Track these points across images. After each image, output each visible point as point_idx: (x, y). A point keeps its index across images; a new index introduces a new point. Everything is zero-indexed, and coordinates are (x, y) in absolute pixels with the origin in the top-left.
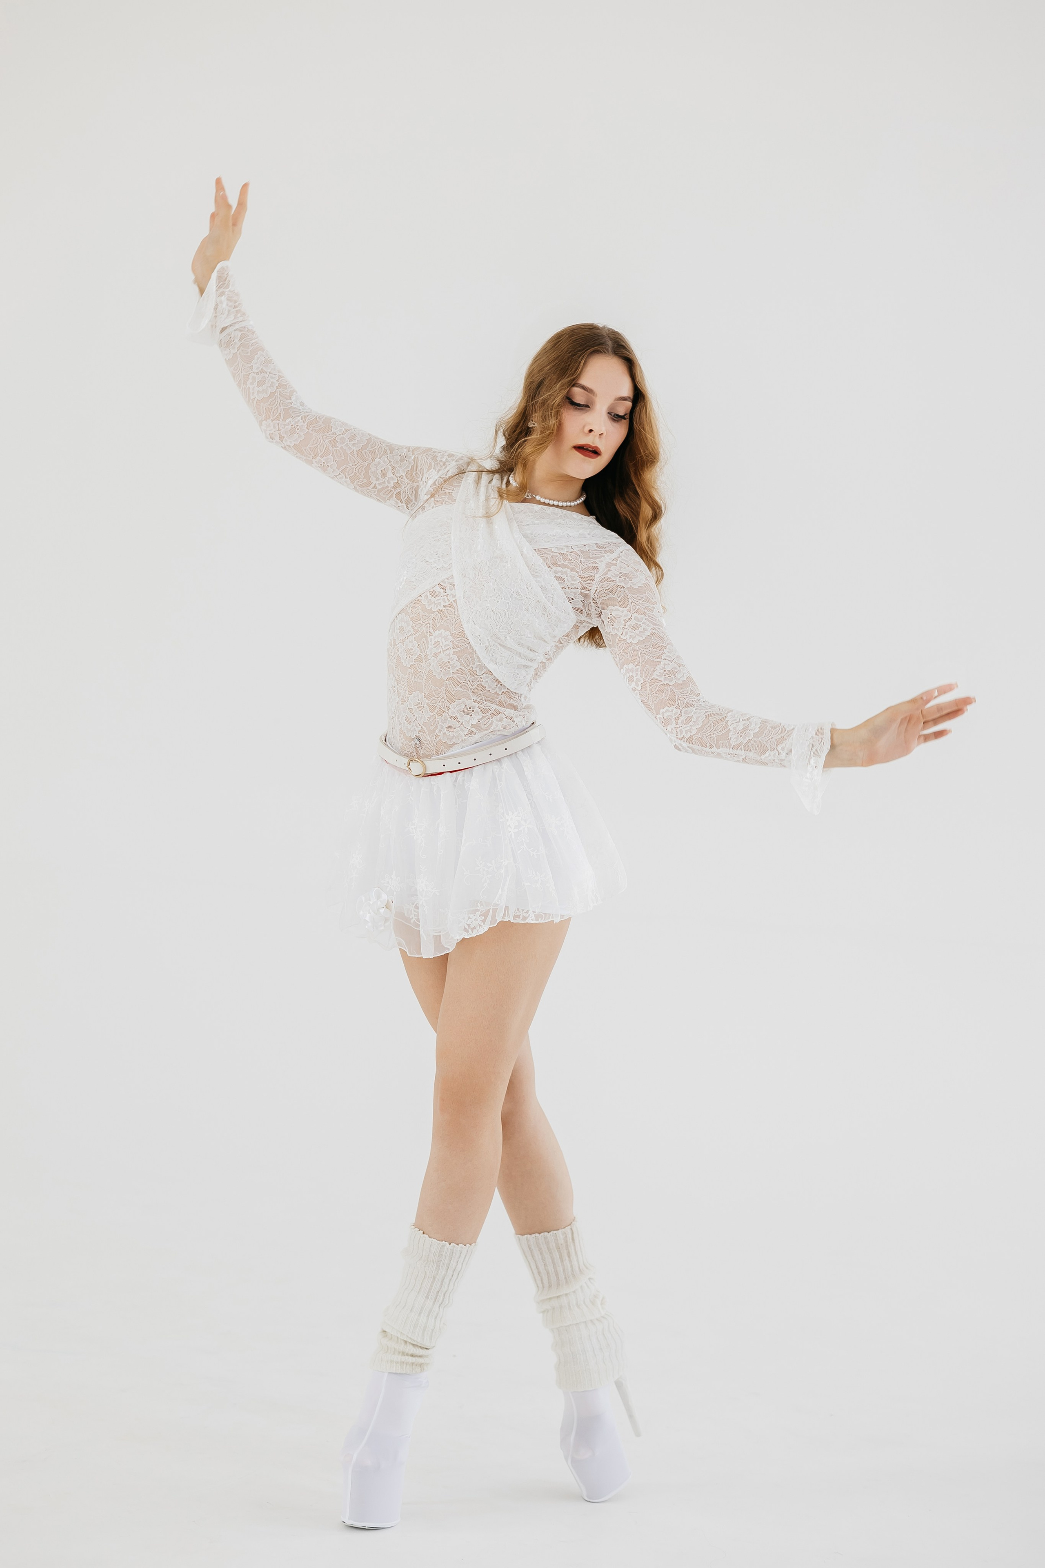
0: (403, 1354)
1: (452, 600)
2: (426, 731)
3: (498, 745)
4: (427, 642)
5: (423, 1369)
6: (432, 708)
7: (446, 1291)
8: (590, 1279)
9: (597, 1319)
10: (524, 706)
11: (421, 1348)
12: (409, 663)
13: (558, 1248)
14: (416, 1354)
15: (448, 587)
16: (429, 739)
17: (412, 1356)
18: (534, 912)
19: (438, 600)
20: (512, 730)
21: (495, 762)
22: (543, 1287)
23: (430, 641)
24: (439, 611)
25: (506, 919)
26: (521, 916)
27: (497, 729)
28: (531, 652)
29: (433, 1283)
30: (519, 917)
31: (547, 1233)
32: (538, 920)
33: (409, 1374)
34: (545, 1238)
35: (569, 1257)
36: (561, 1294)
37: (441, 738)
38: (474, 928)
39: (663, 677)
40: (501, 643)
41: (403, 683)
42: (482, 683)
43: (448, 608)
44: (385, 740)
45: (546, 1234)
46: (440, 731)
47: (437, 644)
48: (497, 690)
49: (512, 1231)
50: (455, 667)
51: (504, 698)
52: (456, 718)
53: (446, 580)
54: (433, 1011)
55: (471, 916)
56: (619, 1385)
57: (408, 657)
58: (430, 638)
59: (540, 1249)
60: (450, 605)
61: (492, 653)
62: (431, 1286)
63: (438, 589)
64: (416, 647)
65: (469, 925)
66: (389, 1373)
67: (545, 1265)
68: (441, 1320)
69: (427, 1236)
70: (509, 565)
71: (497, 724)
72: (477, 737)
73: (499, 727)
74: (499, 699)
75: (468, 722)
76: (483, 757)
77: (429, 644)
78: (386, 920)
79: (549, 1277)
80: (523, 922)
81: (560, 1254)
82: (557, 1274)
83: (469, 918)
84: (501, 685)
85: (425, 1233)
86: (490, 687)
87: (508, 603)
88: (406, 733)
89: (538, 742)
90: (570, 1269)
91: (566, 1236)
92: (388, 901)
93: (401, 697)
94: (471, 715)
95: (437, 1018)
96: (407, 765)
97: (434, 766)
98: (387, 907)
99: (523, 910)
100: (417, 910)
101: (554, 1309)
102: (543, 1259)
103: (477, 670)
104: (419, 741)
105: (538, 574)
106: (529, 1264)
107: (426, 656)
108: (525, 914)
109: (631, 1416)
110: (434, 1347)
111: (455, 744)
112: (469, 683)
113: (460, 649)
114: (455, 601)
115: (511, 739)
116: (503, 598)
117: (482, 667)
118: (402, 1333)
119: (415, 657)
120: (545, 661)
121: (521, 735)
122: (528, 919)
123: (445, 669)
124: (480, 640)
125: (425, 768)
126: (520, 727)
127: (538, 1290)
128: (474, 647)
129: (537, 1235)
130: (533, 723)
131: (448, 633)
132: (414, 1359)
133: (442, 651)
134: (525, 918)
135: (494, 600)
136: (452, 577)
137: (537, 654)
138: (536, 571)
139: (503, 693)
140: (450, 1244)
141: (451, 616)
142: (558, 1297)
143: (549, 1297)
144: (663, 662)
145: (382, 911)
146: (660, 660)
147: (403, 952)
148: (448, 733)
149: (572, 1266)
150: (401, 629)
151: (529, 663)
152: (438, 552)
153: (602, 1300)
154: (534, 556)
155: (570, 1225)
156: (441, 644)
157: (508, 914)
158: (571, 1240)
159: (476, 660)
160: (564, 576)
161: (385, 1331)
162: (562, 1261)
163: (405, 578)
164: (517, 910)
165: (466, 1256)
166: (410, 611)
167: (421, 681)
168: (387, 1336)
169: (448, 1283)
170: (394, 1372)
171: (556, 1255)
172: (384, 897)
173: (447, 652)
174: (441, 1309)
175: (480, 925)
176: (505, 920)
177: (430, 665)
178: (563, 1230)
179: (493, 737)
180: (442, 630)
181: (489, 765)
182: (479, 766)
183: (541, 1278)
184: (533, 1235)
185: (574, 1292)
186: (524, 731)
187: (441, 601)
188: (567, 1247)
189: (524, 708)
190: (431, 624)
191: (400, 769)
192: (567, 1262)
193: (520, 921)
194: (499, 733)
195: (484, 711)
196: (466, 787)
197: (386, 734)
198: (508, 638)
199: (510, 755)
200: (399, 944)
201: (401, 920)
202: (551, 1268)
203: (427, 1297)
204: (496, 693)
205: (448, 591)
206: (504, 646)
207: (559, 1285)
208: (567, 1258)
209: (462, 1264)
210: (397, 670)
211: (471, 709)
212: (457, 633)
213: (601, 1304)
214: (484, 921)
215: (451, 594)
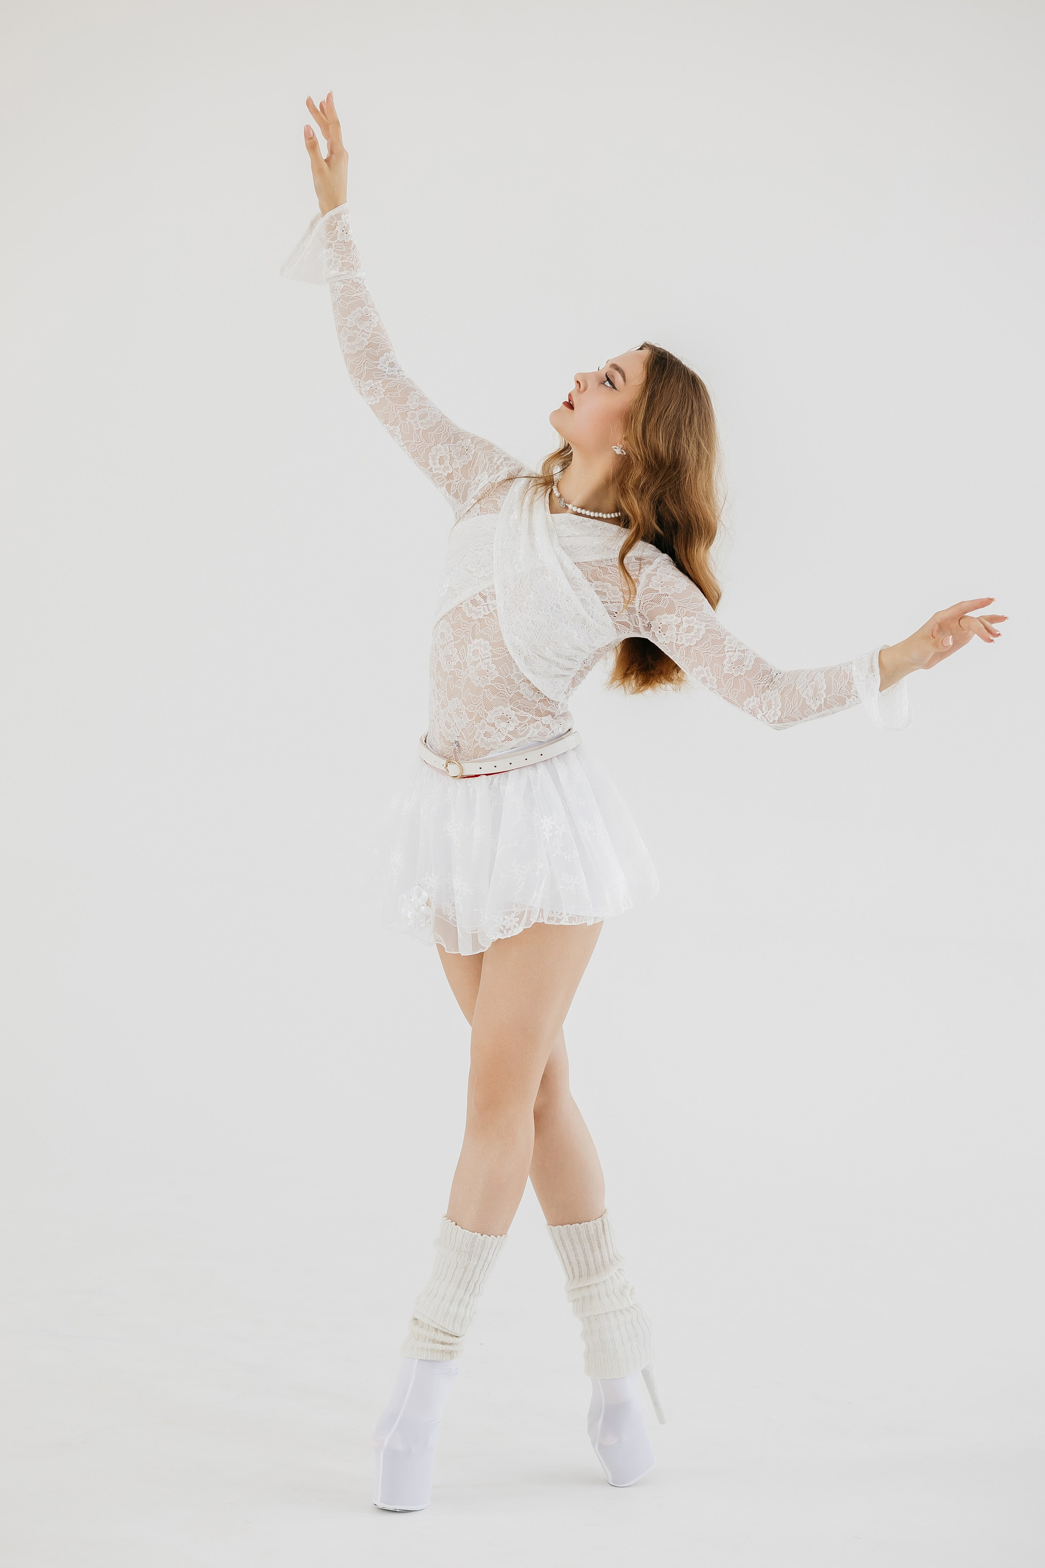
0: (434, 1341)
1: (492, 610)
2: (465, 737)
3: (535, 750)
4: (467, 649)
5: (453, 1357)
6: (470, 715)
7: (477, 1282)
8: (619, 1270)
9: (626, 1309)
10: (561, 713)
11: (451, 1335)
12: (449, 670)
13: (589, 1239)
14: (446, 1342)
15: (488, 597)
16: (467, 744)
17: (443, 1343)
18: (567, 914)
19: (479, 609)
20: (548, 737)
21: (530, 767)
22: (574, 1277)
23: (469, 649)
24: (479, 620)
25: (541, 921)
26: (555, 918)
27: (534, 736)
28: (569, 662)
29: (464, 1272)
30: (552, 918)
31: (579, 1224)
32: (572, 923)
33: (439, 1361)
34: (577, 1229)
35: (600, 1248)
36: (591, 1284)
37: (479, 743)
38: (510, 929)
39: (733, 670)
40: (540, 654)
41: (442, 688)
42: (519, 691)
43: (488, 617)
44: (425, 742)
45: (577, 1225)
46: (478, 738)
47: (476, 652)
48: (534, 697)
49: (546, 1222)
50: (494, 676)
51: (541, 706)
52: (493, 725)
53: (487, 590)
54: (468, 1007)
55: (506, 917)
56: (646, 1374)
57: (448, 663)
58: (469, 645)
59: (571, 1240)
60: (490, 615)
61: (531, 663)
62: (463, 1276)
63: (478, 598)
64: (456, 654)
65: (504, 927)
66: (419, 1360)
67: (576, 1255)
68: (471, 1310)
69: (460, 1227)
70: (550, 578)
71: (533, 731)
72: (514, 742)
73: (536, 734)
74: (537, 706)
75: (505, 729)
76: (518, 761)
77: (468, 652)
78: (428, 917)
79: (579, 1267)
80: (557, 924)
81: (591, 1246)
82: (587, 1264)
83: (504, 919)
84: (539, 693)
85: (457, 1224)
86: (527, 695)
87: (548, 616)
88: (446, 737)
89: (574, 748)
90: (600, 1260)
91: (597, 1227)
92: (428, 898)
93: (441, 702)
94: (508, 722)
95: (473, 1014)
96: (445, 766)
97: (470, 768)
98: (428, 904)
99: (557, 912)
100: (454, 908)
101: (584, 1298)
102: (574, 1249)
103: (515, 679)
104: (458, 746)
105: (578, 587)
106: (561, 1254)
107: (465, 663)
108: (558, 916)
109: (656, 1404)
110: (464, 1335)
111: (492, 749)
112: (506, 691)
113: (499, 658)
114: (495, 611)
115: (547, 745)
116: (543, 610)
117: (520, 676)
118: (433, 1321)
119: (454, 664)
120: (583, 669)
121: (557, 741)
122: (562, 921)
123: (484, 678)
124: (519, 650)
125: (462, 770)
126: (556, 734)
127: (569, 1280)
128: (513, 657)
129: (569, 1225)
130: (569, 730)
131: (487, 642)
132: (444, 1347)
133: (480, 660)
134: (558, 920)
135: (535, 612)
136: (493, 588)
137: (576, 663)
138: (576, 584)
139: (540, 701)
140: (482, 1235)
141: (490, 625)
142: (588, 1286)
143: (579, 1286)
144: (728, 655)
145: (423, 908)
146: (724, 654)
147: (440, 948)
148: (485, 739)
149: (602, 1257)
150: (442, 635)
151: (566, 673)
152: (480, 561)
153: (631, 1291)
154: (574, 569)
155: (601, 1216)
156: (480, 652)
157: (542, 916)
158: (602, 1232)
159: (514, 670)
160: (605, 591)
161: (416, 1319)
162: (593, 1252)
163: (448, 586)
164: (551, 912)
165: (496, 1247)
166: (451, 618)
167: (460, 687)
168: (418, 1324)
169: (479, 1273)
170: (425, 1359)
171: (587, 1246)
172: (425, 894)
173: (486, 661)
174: (472, 1299)
175: (515, 927)
176: (539, 922)
177: (468, 673)
178: (594, 1221)
179: (529, 742)
180: (481, 639)
181: (524, 770)
182: (514, 771)
183: (572, 1268)
184: (565, 1226)
185: (604, 1282)
186: (560, 737)
187: (482, 610)
188: (598, 1240)
189: (561, 716)
190: (471, 632)
191: (438, 770)
192: (597, 1252)
193: (553, 923)
194: (535, 739)
195: (522, 718)
196: (501, 790)
197: (426, 735)
198: (547, 649)
199: (545, 761)
200: (437, 940)
201: (440, 917)
202: (581, 1258)
203: (458, 1286)
204: (533, 701)
205: (488, 600)
206: (543, 658)
207: (590, 1275)
208: (597, 1249)
209: (493, 1254)
210: (438, 674)
211: (509, 717)
212: (496, 642)
213: (630, 1295)
214: (519, 923)
215: (491, 604)
